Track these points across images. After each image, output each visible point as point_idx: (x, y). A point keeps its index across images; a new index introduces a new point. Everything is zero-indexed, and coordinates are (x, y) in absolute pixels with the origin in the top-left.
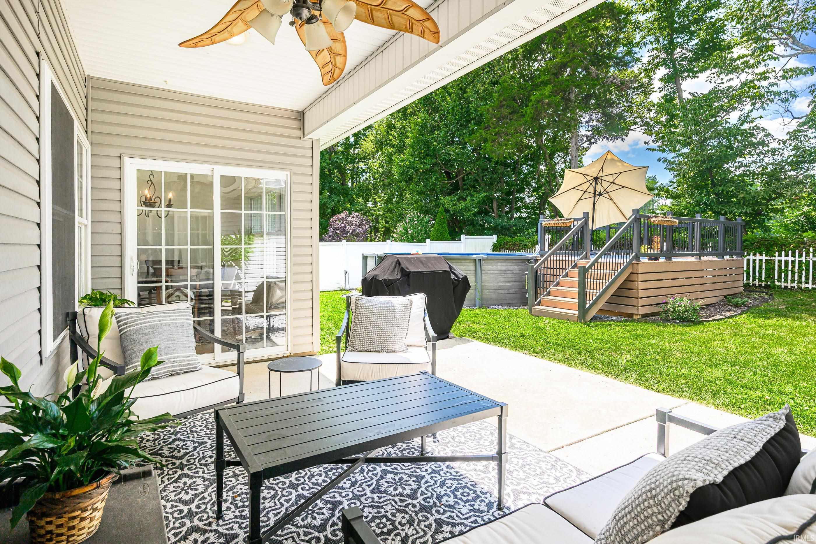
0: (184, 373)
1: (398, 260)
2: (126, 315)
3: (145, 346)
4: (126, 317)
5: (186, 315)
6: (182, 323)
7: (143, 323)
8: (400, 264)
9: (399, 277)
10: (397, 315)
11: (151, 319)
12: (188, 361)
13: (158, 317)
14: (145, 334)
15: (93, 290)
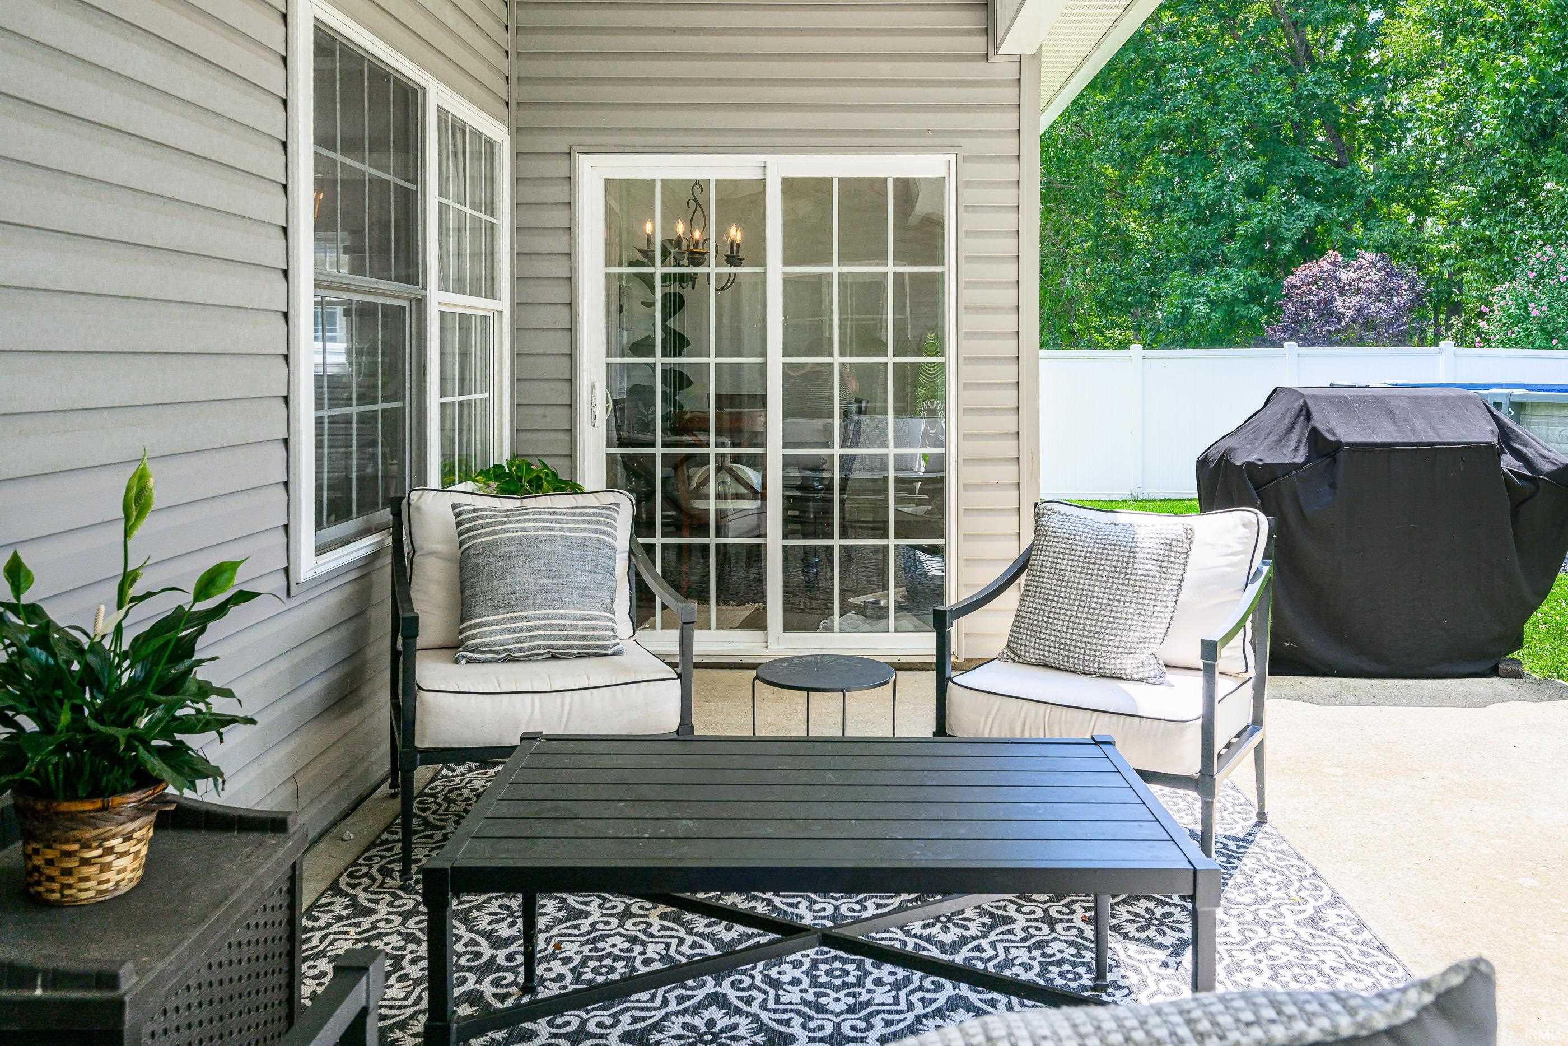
0: (580, 656)
1: (1305, 403)
2: (474, 511)
3: (496, 582)
4: (472, 515)
5: (598, 522)
6: (585, 538)
7: (501, 532)
8: (1308, 417)
9: (1300, 459)
10: (1140, 568)
11: (519, 525)
12: (586, 628)
13: (535, 520)
14: (499, 557)
15: (513, 456)
